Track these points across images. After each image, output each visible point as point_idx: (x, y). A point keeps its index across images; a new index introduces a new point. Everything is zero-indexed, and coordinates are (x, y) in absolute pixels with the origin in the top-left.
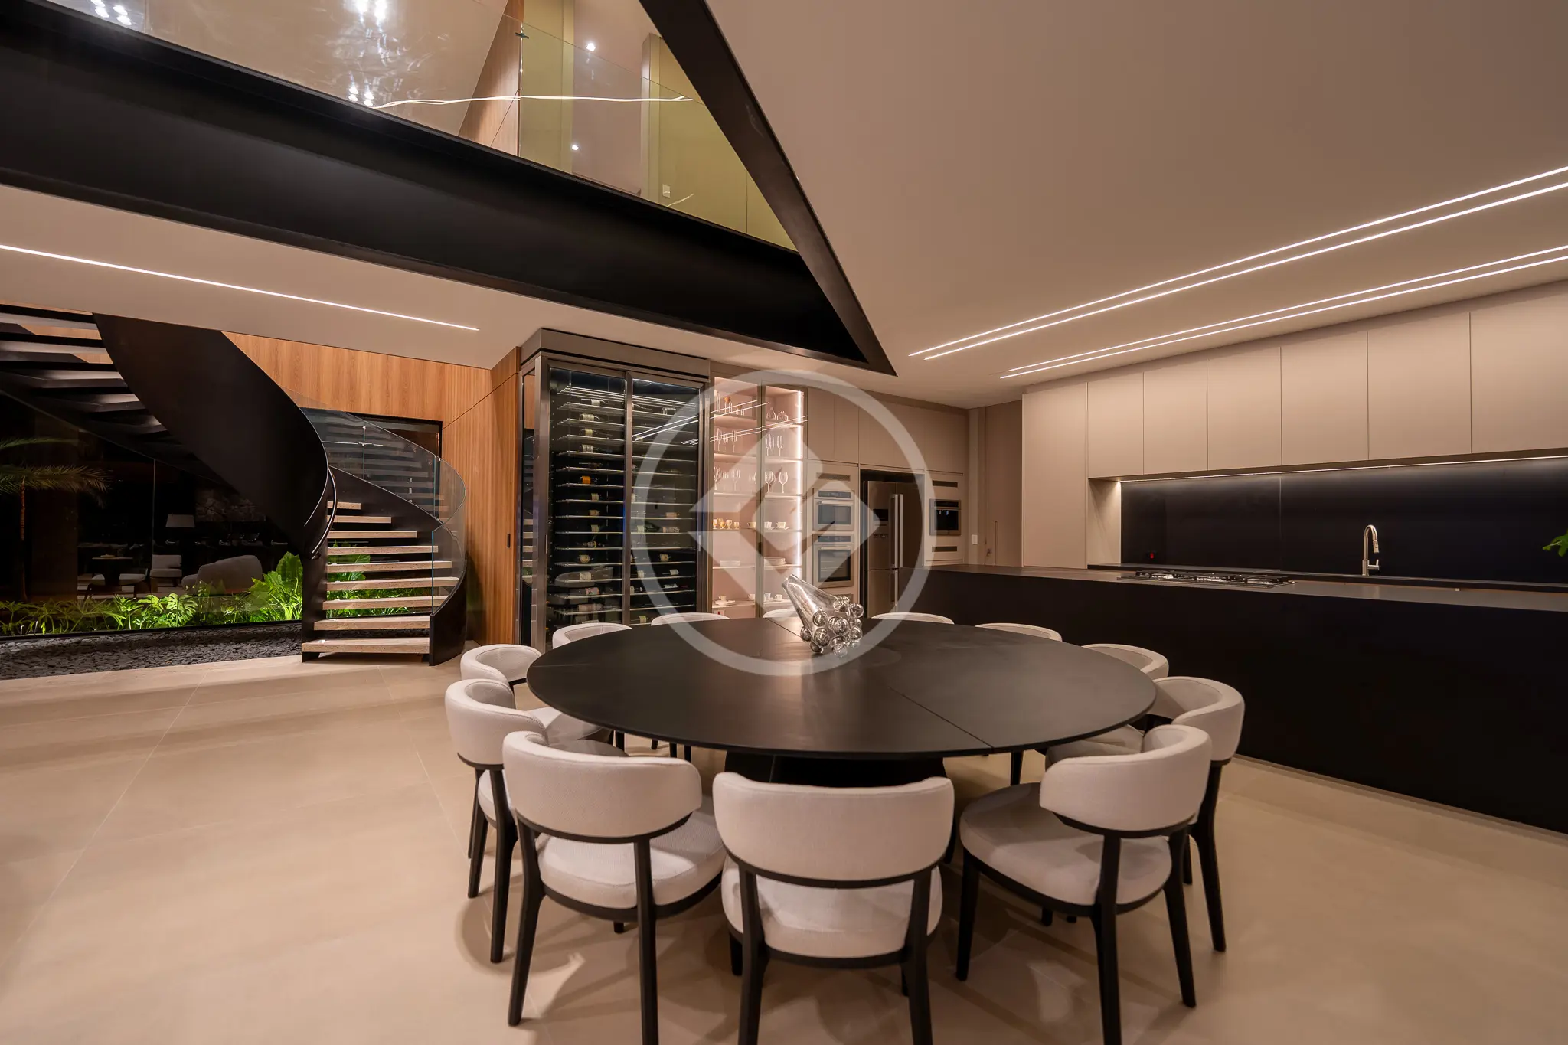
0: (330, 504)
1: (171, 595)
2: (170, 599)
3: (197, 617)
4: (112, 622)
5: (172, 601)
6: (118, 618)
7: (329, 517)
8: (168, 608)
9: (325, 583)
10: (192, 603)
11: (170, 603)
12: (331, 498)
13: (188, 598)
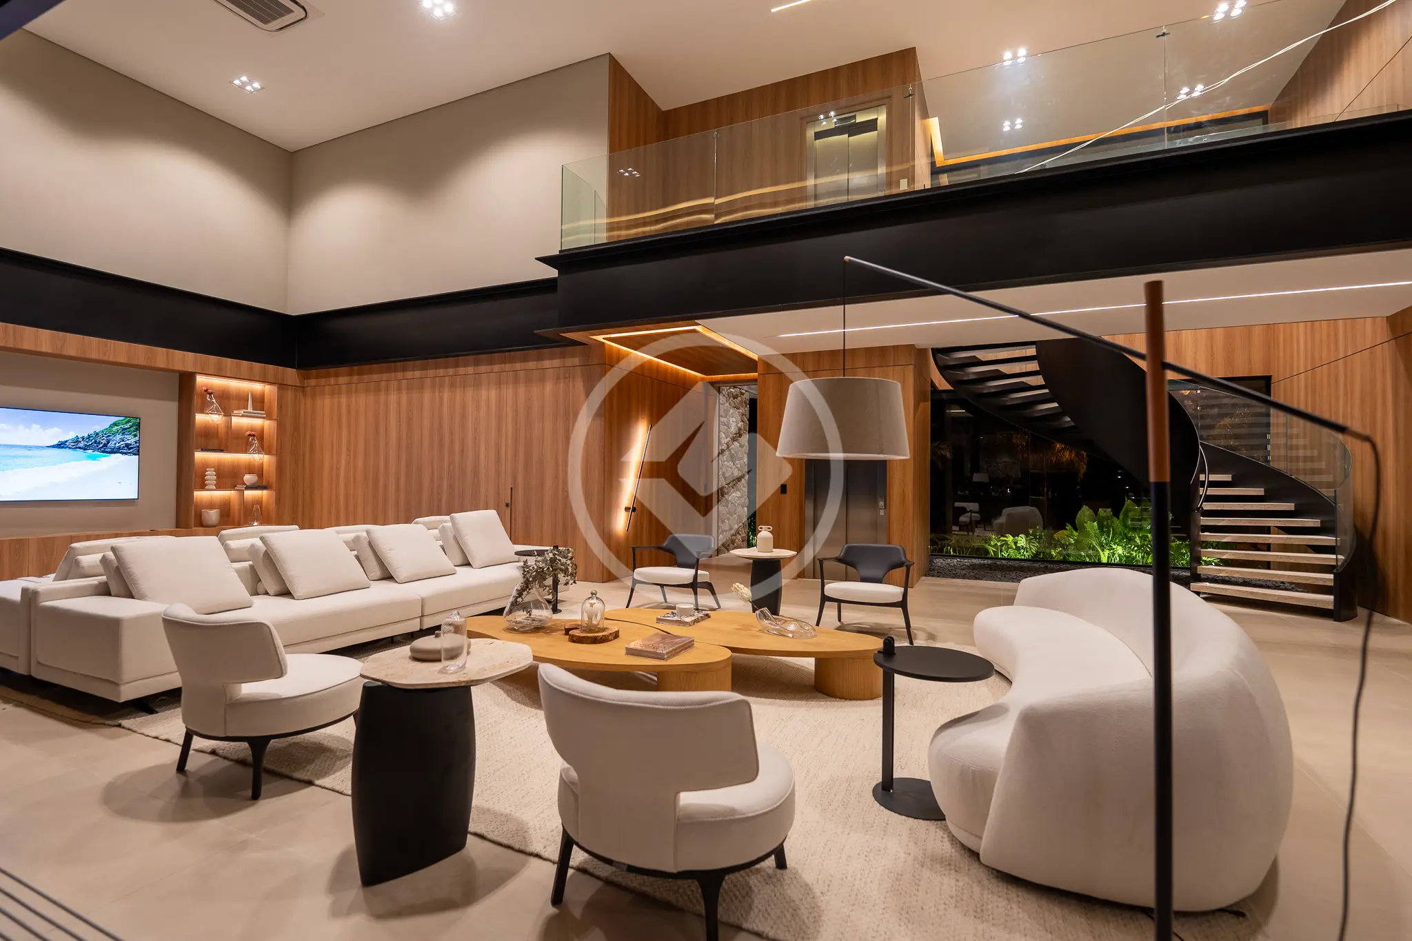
0: (1202, 477)
1: (1021, 535)
2: (1020, 538)
3: (1038, 553)
4: (987, 552)
5: (1022, 541)
6: (991, 549)
7: (1201, 489)
8: (1019, 545)
9: (1199, 549)
10: (1034, 543)
11: (1019, 542)
12: (1202, 471)
13: (1032, 539)
